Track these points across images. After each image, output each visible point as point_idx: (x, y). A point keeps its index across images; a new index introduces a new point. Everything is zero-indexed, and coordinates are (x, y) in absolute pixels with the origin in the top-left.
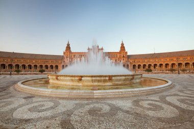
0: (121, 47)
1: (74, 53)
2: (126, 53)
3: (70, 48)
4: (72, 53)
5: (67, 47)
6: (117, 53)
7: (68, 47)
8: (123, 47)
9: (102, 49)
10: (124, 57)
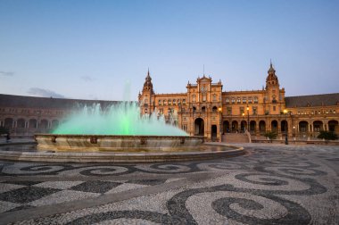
0: (268, 79)
1: (159, 96)
2: (283, 91)
3: (151, 85)
4: (155, 96)
5: (145, 85)
6: (258, 92)
7: (148, 85)
8: (272, 78)
9: (220, 85)
10: (274, 102)
